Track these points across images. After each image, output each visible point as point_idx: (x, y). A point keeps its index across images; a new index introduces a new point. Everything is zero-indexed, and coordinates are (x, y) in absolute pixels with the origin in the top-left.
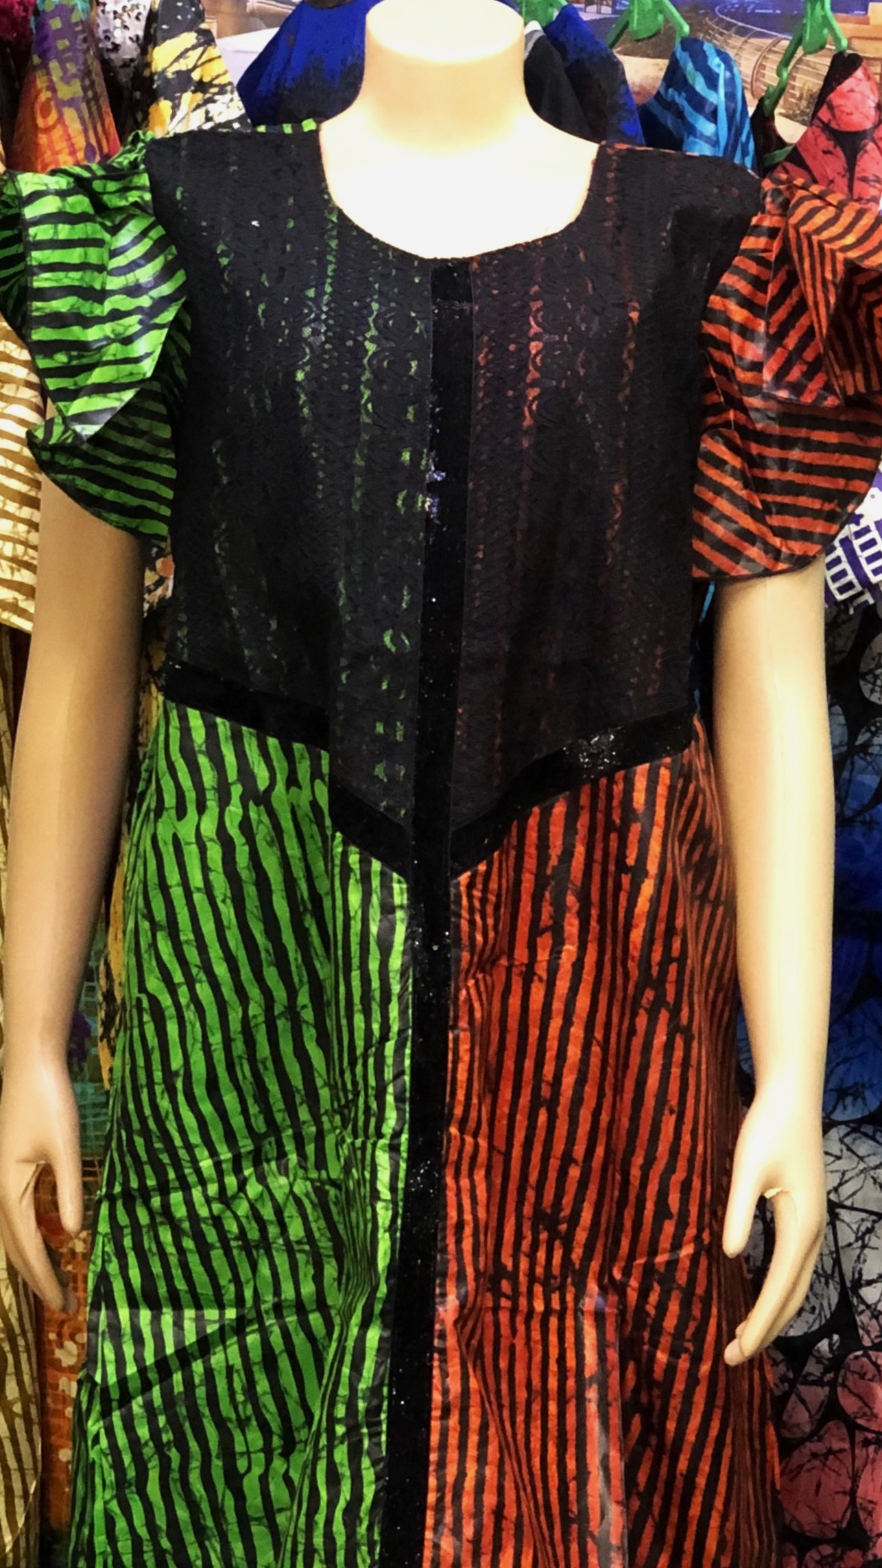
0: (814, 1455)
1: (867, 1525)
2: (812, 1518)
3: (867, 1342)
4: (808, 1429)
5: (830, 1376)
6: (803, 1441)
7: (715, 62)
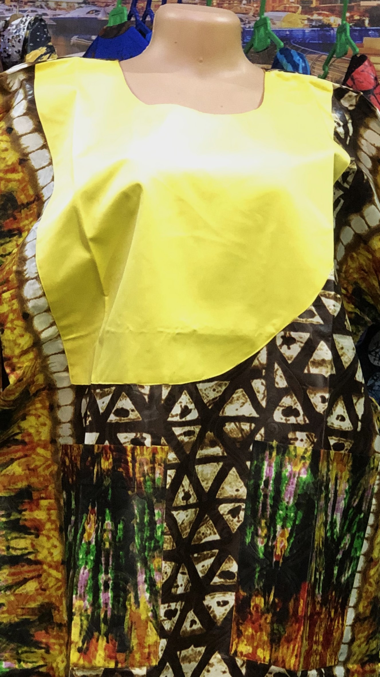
7: (297, 59)
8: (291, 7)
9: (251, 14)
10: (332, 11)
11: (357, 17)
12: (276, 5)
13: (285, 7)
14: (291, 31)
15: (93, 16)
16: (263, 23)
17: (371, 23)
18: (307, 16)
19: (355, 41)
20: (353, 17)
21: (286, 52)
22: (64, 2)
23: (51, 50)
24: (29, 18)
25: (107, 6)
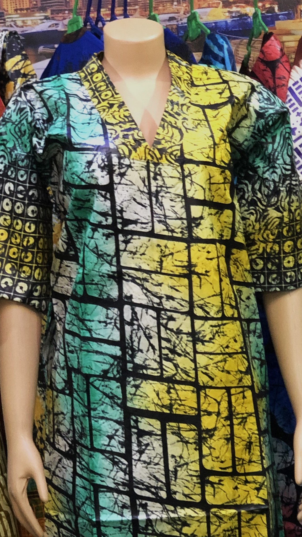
7: (221, 41)
8: (214, 3)
9: (182, 12)
10: (248, 3)
11: (268, 6)
12: (201, 3)
13: (209, 4)
14: (216, 23)
15: (54, 28)
16: (193, 17)
17: (280, 9)
18: (228, 9)
19: (267, 25)
20: (264, 5)
21: (212, 37)
22: (29, 20)
23: (25, 58)
24: (5, 34)
25: (64, 19)
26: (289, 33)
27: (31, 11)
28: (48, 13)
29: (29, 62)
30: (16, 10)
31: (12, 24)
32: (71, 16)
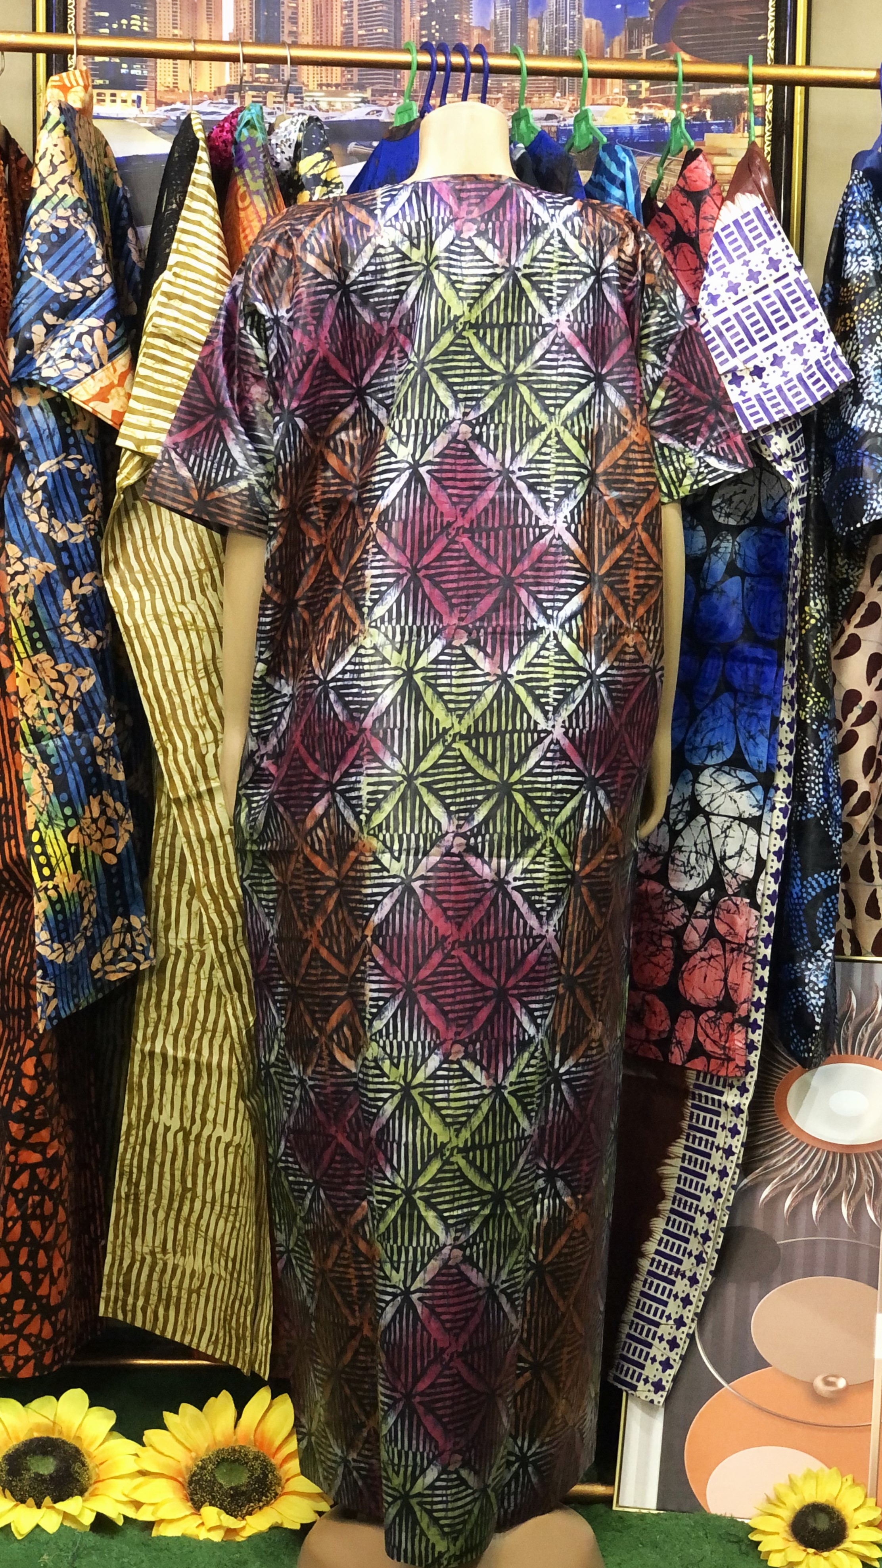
0: (703, 959)
1: (734, 998)
2: (703, 996)
3: (730, 892)
4: (698, 944)
5: (709, 913)
6: (695, 952)
7: (622, 155)
8: (615, 99)
9: (567, 109)
10: (666, 102)
11: (696, 109)
12: (596, 97)
13: (608, 100)
14: (616, 129)
15: (374, 117)
16: (583, 117)
17: (713, 115)
18: (635, 110)
19: (693, 138)
20: (690, 108)
21: (609, 149)
22: (338, 102)
23: (329, 157)
24: (302, 119)
25: (391, 104)
26: (723, 153)
27: (341, 88)
28: (368, 94)
29: (333, 164)
30: (321, 85)
31: (313, 105)
32: (401, 101)
